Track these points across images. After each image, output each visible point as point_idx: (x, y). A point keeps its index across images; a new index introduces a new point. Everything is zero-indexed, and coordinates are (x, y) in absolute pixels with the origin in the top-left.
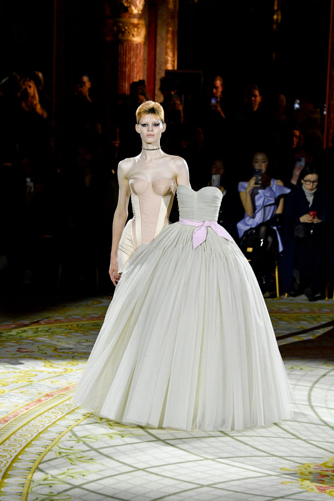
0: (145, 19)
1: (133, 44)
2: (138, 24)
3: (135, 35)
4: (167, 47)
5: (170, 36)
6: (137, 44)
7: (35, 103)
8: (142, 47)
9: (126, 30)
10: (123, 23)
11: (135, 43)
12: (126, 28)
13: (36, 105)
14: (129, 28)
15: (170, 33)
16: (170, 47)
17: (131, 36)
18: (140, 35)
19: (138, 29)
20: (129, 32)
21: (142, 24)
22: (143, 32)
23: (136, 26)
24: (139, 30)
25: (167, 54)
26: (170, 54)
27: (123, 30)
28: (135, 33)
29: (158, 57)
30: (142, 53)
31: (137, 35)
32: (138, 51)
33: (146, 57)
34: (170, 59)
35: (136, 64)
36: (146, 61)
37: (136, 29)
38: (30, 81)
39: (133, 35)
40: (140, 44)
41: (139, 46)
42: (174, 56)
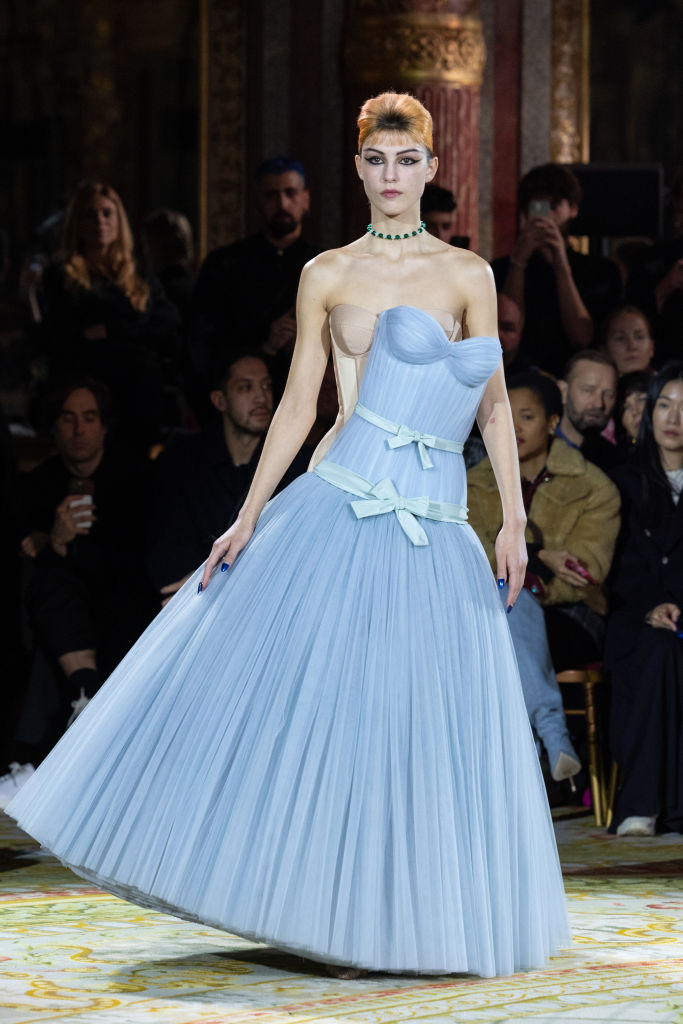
0: (482, 18)
1: (444, 90)
2: (460, 31)
3: (450, 65)
4: (554, 104)
5: (565, 69)
6: (457, 92)
7: (119, 257)
8: (477, 100)
9: (422, 48)
10: (413, 28)
11: (451, 87)
12: (424, 41)
13: (123, 263)
14: (430, 43)
15: (566, 59)
16: (566, 104)
17: (438, 65)
18: (465, 62)
19: (460, 45)
20: (430, 55)
21: (475, 32)
22: (477, 55)
23: (456, 36)
24: (464, 49)
25: (555, 124)
26: (569, 126)
27: (414, 47)
28: (450, 58)
29: (526, 132)
30: (474, 120)
31: (457, 64)
32: (462, 113)
33: (490, 133)
34: (565, 139)
35: (455, 153)
36: (490, 147)
37: (453, 46)
38: (105, 193)
39: (445, 62)
40: (468, 89)
41: (465, 97)
42: (579, 132)
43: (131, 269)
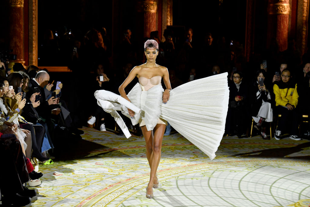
0: (157, 2)
2: (153, 4)
3: (152, 9)
4: (167, 15)
6: (153, 13)
7: (101, 42)
8: (155, 15)
9: (147, 7)
10: (146, 3)
11: (152, 13)
12: (148, 6)
13: (102, 43)
14: (149, 6)
15: (169, 8)
16: (169, 15)
17: (150, 9)
18: (154, 9)
19: (153, 6)
20: (149, 8)
21: (155, 4)
22: (156, 8)
23: (152, 5)
24: (154, 7)
25: (167, 18)
26: (169, 18)
27: (146, 6)
28: (152, 8)
29: (163, 19)
30: (155, 18)
31: (153, 9)
32: (153, 17)
33: (157, 20)
34: (169, 20)
35: (152, 23)
36: (157, 22)
37: (152, 6)
38: (99, 33)
39: (151, 9)
40: (154, 13)
41: (154, 14)
42: (171, 19)
43: (103, 44)
